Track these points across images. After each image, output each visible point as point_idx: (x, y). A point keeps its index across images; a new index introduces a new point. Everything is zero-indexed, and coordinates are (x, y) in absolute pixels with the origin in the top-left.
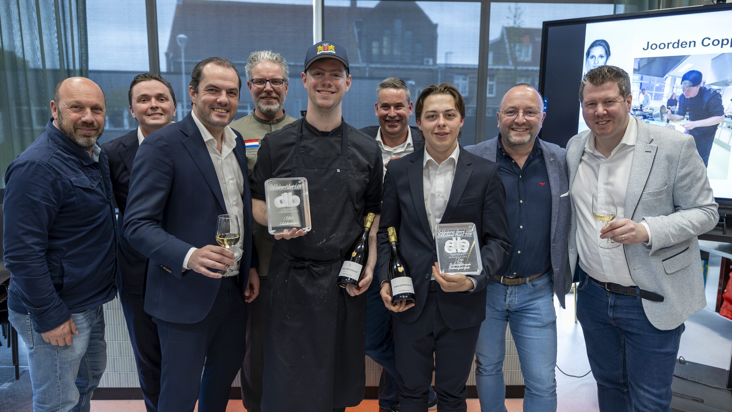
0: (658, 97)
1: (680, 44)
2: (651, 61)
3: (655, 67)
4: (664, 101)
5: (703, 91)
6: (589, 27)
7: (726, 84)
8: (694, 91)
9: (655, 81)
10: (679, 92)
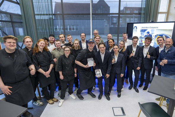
0: (143, 35)
1: (147, 28)
2: (143, 30)
3: (143, 31)
4: (144, 36)
5: (149, 34)
6: (134, 24)
7: (153, 34)
8: (148, 35)
9: (143, 33)
10: (146, 35)
